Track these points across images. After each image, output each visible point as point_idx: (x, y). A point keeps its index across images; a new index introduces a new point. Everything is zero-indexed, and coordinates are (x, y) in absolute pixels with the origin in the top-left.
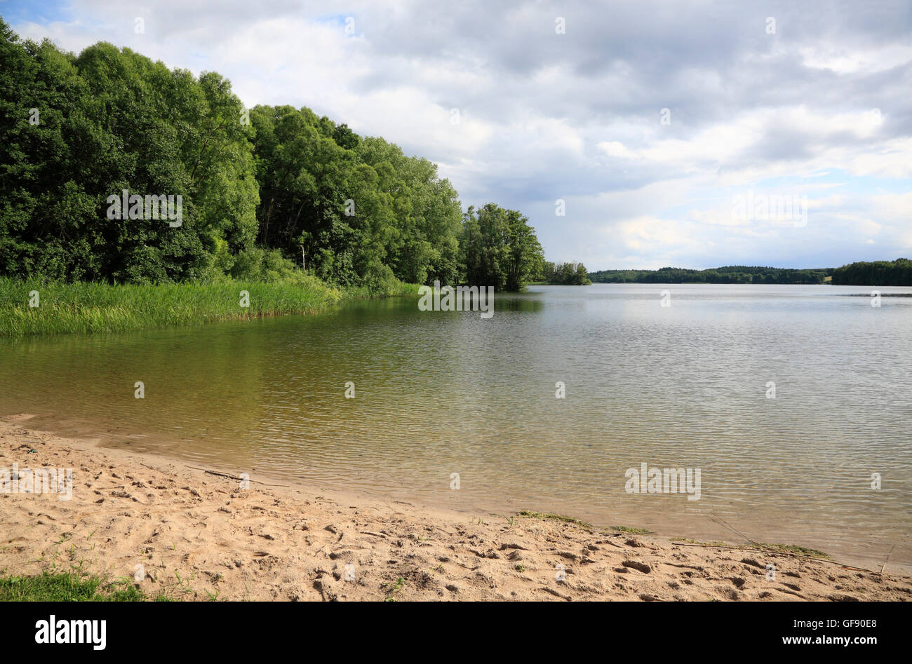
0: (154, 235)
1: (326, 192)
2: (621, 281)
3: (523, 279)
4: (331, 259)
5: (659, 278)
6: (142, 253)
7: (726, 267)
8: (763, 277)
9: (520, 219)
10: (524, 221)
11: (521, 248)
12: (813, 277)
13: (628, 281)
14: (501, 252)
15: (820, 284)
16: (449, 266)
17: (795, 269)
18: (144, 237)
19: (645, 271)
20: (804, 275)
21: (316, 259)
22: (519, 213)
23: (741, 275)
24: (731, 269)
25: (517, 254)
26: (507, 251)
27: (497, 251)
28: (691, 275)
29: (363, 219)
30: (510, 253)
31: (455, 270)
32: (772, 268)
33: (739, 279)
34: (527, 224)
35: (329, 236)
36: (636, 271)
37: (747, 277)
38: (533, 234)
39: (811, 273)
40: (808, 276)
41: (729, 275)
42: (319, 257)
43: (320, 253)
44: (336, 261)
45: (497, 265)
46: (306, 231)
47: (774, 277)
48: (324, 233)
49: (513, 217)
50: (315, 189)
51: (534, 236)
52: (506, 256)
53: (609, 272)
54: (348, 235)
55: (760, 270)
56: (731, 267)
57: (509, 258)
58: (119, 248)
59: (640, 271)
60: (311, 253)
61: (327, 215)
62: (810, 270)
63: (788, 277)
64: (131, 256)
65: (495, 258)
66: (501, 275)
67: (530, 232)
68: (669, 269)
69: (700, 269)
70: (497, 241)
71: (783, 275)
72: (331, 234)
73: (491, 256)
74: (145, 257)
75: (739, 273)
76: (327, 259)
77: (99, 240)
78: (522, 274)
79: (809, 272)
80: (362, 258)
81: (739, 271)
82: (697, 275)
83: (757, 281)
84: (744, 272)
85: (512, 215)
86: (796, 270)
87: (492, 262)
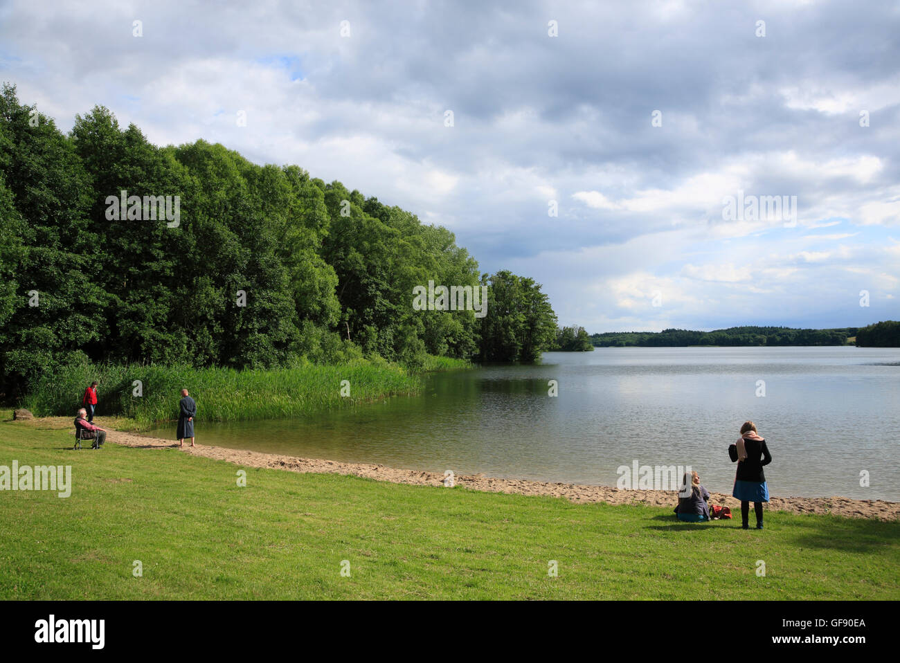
0: (264, 323)
1: (371, 270)
2: (620, 345)
3: (538, 349)
4: (376, 335)
5: (663, 341)
6: (255, 340)
7: (736, 328)
8: (778, 339)
9: (533, 286)
10: (537, 288)
11: (536, 317)
12: (834, 338)
13: (628, 345)
14: (515, 321)
15: (842, 345)
16: (465, 337)
17: (813, 329)
18: (257, 325)
19: (646, 333)
20: (824, 335)
21: (360, 336)
22: (532, 280)
23: (753, 337)
24: (742, 330)
25: (532, 323)
26: (522, 320)
27: (512, 320)
28: (698, 336)
29: (399, 294)
30: (525, 322)
31: (472, 340)
32: (787, 328)
33: (752, 341)
34: (541, 291)
35: (372, 313)
36: (636, 333)
37: (759, 339)
38: (546, 301)
39: (832, 334)
40: (828, 337)
41: (740, 337)
42: (363, 334)
43: (363, 329)
44: (379, 337)
45: (512, 334)
46: (351, 308)
47: (790, 338)
48: (368, 310)
49: (526, 284)
50: (364, 267)
51: (547, 303)
52: (521, 325)
53: (606, 335)
54: (390, 311)
55: (773, 330)
56: (742, 328)
57: (524, 327)
58: (236, 336)
59: (641, 333)
60: (355, 330)
61: (371, 292)
62: (831, 330)
63: (806, 338)
64: (245, 343)
65: (510, 328)
66: (516, 345)
67: (544, 300)
68: (674, 330)
69: (708, 330)
70: (511, 309)
71: (800, 336)
72: (374, 310)
73: (506, 325)
74: (258, 343)
75: (751, 335)
76: (371, 335)
77: (218, 328)
78: (537, 344)
79: (829, 332)
80: (400, 333)
81: (750, 332)
82: (705, 337)
83: (771, 343)
84: (756, 332)
85: (526, 282)
86: (815, 331)
87: (507, 332)
